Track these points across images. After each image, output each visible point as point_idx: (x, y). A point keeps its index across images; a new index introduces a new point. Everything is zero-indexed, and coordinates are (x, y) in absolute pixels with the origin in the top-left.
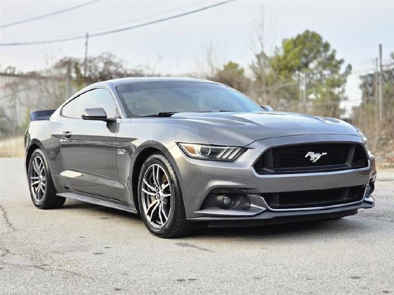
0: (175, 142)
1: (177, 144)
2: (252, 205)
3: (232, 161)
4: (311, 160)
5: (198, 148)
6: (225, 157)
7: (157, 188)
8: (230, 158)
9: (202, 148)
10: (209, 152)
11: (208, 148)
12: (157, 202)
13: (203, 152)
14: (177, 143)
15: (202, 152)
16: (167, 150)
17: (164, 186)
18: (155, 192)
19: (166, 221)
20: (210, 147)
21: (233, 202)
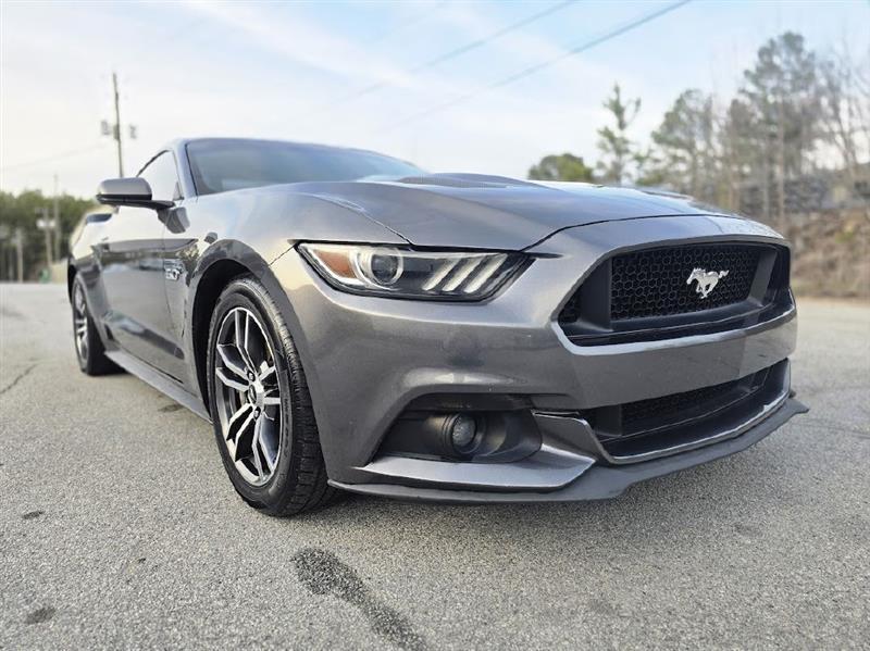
0: (290, 241)
1: (296, 247)
2: (545, 447)
3: (477, 300)
4: (697, 290)
5: (362, 258)
6: (450, 287)
7: (249, 372)
8: (472, 289)
9: (374, 257)
10: (400, 271)
11: (395, 259)
12: (250, 409)
13: (380, 271)
14: (297, 244)
15: (375, 272)
16: (266, 265)
17: (266, 370)
18: (246, 383)
19: (269, 472)
20: (400, 254)
21: (479, 437)
